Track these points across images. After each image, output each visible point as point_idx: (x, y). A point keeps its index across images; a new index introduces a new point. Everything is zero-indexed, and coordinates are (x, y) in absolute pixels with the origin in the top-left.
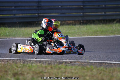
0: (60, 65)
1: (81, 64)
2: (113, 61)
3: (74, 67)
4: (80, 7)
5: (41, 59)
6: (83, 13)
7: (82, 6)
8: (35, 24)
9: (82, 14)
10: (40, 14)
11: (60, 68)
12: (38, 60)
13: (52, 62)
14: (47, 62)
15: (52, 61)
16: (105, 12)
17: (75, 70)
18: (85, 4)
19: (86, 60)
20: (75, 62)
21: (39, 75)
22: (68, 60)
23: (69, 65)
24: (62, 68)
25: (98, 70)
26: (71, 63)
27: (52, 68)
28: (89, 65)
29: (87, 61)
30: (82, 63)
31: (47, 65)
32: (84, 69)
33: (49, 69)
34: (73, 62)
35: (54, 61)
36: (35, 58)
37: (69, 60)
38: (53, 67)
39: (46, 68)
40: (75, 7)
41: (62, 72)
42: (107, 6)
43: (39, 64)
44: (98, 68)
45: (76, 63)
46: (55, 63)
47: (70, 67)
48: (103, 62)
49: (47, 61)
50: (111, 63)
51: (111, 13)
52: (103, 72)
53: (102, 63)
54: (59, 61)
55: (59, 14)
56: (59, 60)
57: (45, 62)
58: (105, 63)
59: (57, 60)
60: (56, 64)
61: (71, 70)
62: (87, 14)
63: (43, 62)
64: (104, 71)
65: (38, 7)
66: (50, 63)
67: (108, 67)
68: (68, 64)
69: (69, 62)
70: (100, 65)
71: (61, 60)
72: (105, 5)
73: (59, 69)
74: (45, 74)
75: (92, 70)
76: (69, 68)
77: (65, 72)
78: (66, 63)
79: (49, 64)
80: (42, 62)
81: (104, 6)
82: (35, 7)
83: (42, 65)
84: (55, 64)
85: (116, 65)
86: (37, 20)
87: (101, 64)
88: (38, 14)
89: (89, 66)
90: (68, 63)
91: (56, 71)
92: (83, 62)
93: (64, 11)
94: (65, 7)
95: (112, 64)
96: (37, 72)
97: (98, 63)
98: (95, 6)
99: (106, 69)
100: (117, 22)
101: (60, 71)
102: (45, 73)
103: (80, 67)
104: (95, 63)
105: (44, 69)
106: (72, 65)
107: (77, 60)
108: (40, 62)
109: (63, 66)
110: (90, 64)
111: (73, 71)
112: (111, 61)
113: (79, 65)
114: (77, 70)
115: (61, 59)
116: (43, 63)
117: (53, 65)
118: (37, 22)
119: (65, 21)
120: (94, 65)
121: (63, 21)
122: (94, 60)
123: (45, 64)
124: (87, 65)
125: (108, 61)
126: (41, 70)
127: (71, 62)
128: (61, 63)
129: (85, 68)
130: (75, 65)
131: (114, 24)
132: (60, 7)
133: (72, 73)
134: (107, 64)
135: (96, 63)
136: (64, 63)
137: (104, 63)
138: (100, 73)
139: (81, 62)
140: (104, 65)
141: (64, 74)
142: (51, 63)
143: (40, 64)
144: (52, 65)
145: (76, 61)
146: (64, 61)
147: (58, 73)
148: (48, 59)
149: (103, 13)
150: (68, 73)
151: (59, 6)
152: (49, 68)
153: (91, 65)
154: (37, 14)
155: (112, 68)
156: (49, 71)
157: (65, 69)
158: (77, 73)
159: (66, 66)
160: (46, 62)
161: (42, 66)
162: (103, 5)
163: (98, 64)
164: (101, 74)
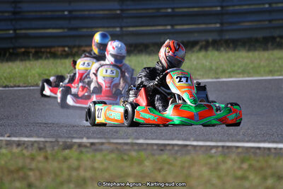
0: (67, 152)
1: (117, 148)
2: (192, 139)
3: (99, 156)
4: (114, 12)
5: (22, 136)
6: (121, 27)
7: (118, 12)
8: (7, 54)
9: (118, 29)
10: (18, 32)
11: (66, 159)
12: (14, 141)
13: (47, 145)
14: (36, 145)
15: (46, 142)
16: (172, 26)
17: (102, 162)
18: (125, 7)
19: (128, 138)
20: (102, 144)
21: (16, 176)
22: (85, 140)
23: (88, 152)
24: (71, 158)
25: (156, 161)
26: (93, 147)
27: (46, 158)
28: (135, 150)
29: (129, 141)
30: (119, 147)
31: (34, 152)
32: (123, 160)
33: (39, 162)
34: (98, 143)
35: (51, 142)
36: (6, 135)
37: (88, 138)
38: (50, 157)
39: (33, 158)
40: (101, 12)
41: (70, 168)
42: (177, 10)
43: (16, 150)
44: (157, 157)
45: (103, 147)
46: (53, 147)
47: (89, 155)
48: (167, 142)
49: (35, 142)
50: (187, 146)
51: (186, 27)
52: (166, 167)
53: (165, 145)
54: (65, 142)
55: (66, 30)
56: (63, 140)
57: (30, 144)
58: (173, 145)
59: (60, 140)
60: (56, 148)
61: (93, 162)
62: (131, 29)
63: (26, 145)
64: (170, 164)
65: (14, 13)
66: (42, 146)
67: (179, 155)
68: (84, 150)
69: (88, 145)
70: (162, 150)
71: (69, 140)
72: (173, 9)
73: (64, 162)
74: (31, 173)
75: (140, 162)
76: (87, 158)
77: (77, 169)
78: (80, 145)
79: (40, 149)
80: (24, 144)
81: (169, 10)
82: (6, 14)
83: (25, 152)
84: (53, 149)
85: (198, 148)
86: (12, 46)
87: (162, 148)
88: (15, 30)
89: (134, 154)
90: (86, 146)
91: (55, 164)
92: (120, 144)
93: (75, 23)
94: (78, 13)
95: (189, 148)
96: (12, 168)
97: (156, 144)
98: (150, 11)
99: (176, 159)
100: (201, 49)
101: (65, 166)
102: (31, 169)
103: (113, 156)
104: (148, 144)
105: (28, 161)
106: (96, 150)
107: (105, 138)
108: (19, 144)
109: (73, 153)
110: (136, 147)
111: (96, 165)
112: (186, 140)
113: (112, 152)
114: (106, 164)
115: (68, 138)
116: (26, 148)
117: (49, 152)
118: (11, 51)
119: (79, 46)
120: (145, 150)
121: (74, 47)
122: (146, 139)
123: (30, 149)
124: (130, 150)
125: (179, 140)
126: (20, 163)
127: (92, 144)
128: (68, 146)
129: (126, 157)
130: (101, 150)
131: (193, 52)
132: (66, 13)
133: (94, 169)
134: (176, 148)
135: (152, 145)
136: (75, 147)
137: (169, 145)
138: (160, 169)
139: (117, 143)
140: (170, 150)
141: (74, 174)
142: (45, 146)
143: (20, 149)
144: (46, 151)
145: (103, 141)
146: (75, 143)
147: (61, 170)
148: (39, 137)
149: (169, 27)
150: (85, 170)
151: (64, 11)
152: (40, 158)
153: (138, 151)
154: (11, 32)
155: (188, 158)
156: (41, 165)
157: (78, 159)
158: (106, 170)
159: (81, 152)
160: (33, 143)
161: (23, 155)
162: (167, 8)
163: (155, 147)
164: (164, 172)
